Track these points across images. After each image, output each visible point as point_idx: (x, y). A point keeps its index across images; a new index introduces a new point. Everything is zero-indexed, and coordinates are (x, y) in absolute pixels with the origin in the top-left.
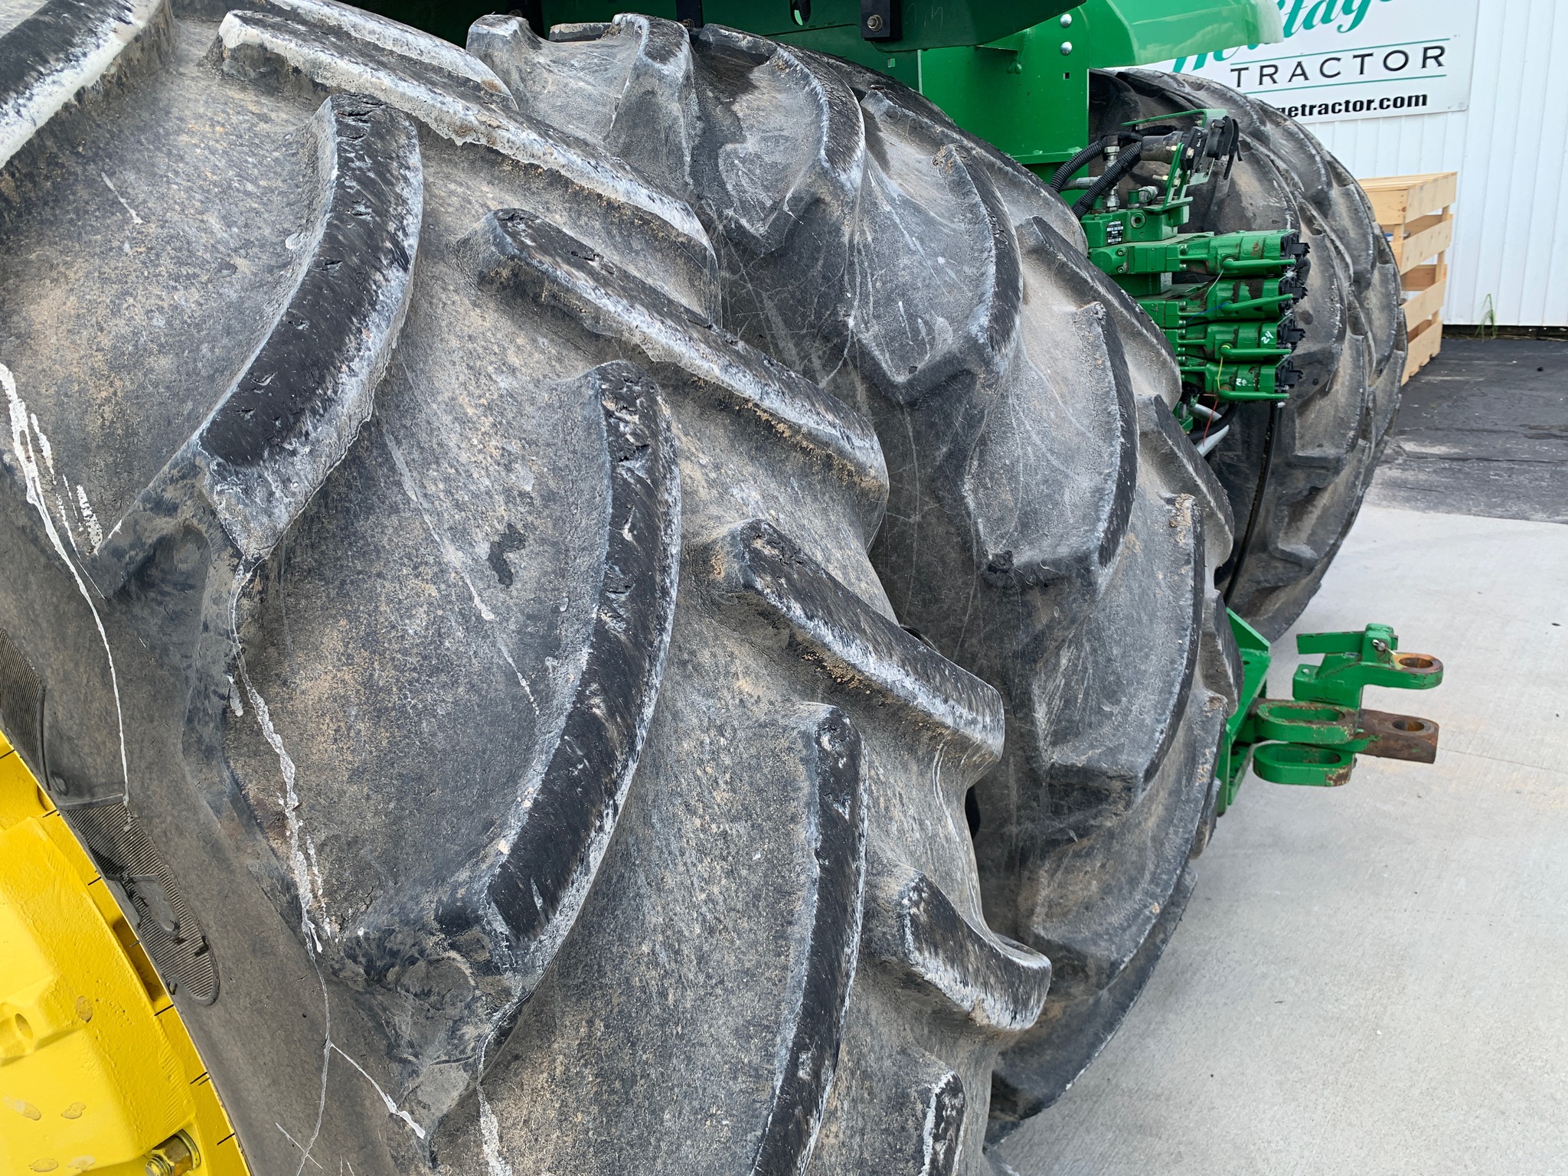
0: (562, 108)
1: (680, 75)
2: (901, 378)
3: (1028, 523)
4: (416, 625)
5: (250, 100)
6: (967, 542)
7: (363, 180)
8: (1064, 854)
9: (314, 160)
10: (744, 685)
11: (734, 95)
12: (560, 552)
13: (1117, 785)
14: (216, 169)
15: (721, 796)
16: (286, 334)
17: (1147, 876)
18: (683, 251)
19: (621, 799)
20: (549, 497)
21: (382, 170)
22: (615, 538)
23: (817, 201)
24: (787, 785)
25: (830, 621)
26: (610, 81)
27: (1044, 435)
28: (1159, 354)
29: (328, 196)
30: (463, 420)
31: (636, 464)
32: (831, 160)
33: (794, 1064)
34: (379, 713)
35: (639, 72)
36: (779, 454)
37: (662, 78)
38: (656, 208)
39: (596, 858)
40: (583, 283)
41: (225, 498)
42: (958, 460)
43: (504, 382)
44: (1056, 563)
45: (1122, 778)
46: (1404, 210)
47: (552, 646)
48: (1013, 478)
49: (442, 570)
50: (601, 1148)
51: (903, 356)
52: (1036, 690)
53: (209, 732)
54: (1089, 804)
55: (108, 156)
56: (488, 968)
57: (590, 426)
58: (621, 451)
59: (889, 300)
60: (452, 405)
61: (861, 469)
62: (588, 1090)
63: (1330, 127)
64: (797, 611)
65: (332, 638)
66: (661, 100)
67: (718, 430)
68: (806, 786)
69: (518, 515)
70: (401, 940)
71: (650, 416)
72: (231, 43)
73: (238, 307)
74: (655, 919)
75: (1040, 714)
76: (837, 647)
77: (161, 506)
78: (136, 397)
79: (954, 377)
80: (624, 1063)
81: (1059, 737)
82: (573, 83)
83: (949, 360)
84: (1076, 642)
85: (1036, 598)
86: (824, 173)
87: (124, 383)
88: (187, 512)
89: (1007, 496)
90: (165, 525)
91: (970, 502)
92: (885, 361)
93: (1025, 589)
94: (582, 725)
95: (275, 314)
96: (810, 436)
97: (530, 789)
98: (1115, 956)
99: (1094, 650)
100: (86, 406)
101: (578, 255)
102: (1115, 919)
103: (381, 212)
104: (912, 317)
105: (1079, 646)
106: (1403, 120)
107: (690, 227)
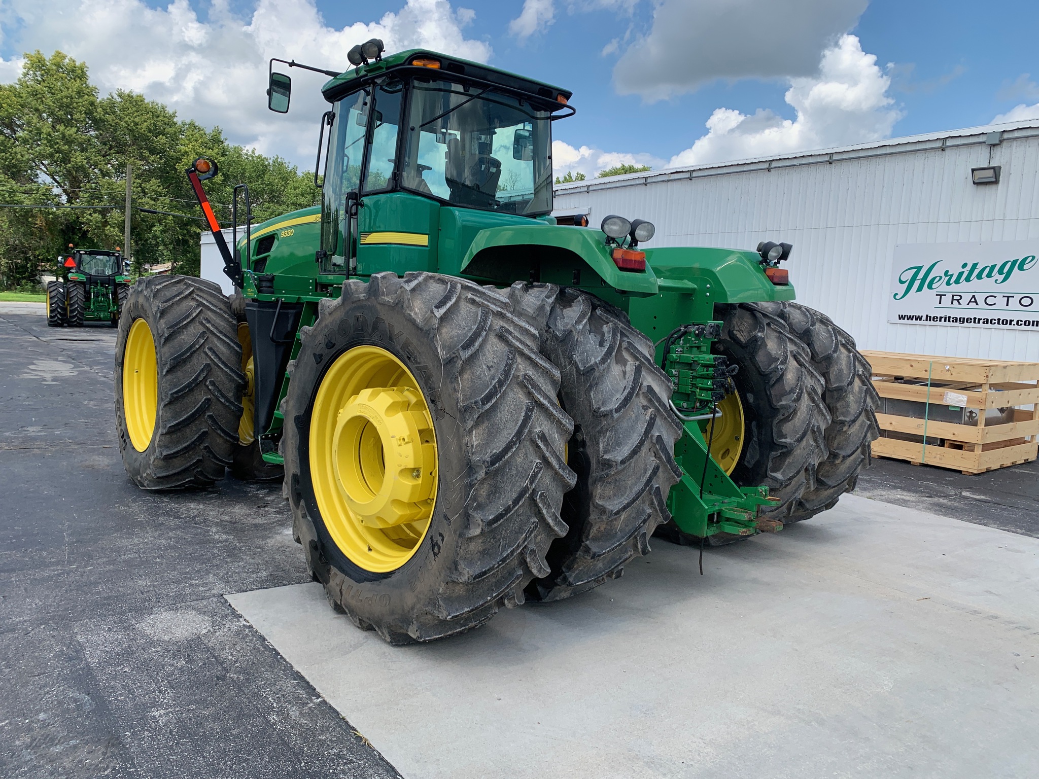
0: (527, 305)
1: (551, 302)
2: (582, 369)
3: (604, 403)
4: (478, 373)
5: (469, 305)
6: (590, 405)
7: (483, 320)
8: (604, 482)
9: (477, 316)
10: (520, 396)
11: (565, 307)
12: (497, 370)
13: (614, 463)
14: (465, 316)
15: (512, 407)
16: (471, 337)
17: (626, 495)
18: (534, 336)
19: (498, 397)
20: (498, 363)
21: (486, 319)
22: (504, 368)
23: (571, 331)
24: (522, 408)
25: (535, 390)
26: (538, 300)
27: (612, 386)
28: (661, 379)
29: (478, 321)
30: (489, 352)
31: (510, 361)
32: (576, 323)
33: (513, 438)
34: (472, 381)
35: (543, 300)
36: (538, 368)
37: (547, 302)
38: (529, 328)
39: (493, 402)
40: (510, 337)
41: (461, 353)
42: (591, 387)
43: (496, 349)
44: (606, 411)
45: (615, 462)
46: (987, 376)
47: (493, 379)
48: (602, 393)
49: (482, 368)
50: (487, 440)
51: (583, 364)
52: (600, 440)
53: (453, 380)
54: (609, 468)
55: (453, 313)
56: (478, 408)
57: (506, 356)
58: (508, 359)
59: (583, 353)
60: (488, 350)
61: (554, 375)
62: (486, 432)
63: (989, 331)
64: (530, 387)
65: (468, 372)
66: (546, 306)
67: (528, 363)
68: (525, 408)
69: (493, 364)
70: (469, 405)
71: (514, 356)
72: (469, 297)
73: (465, 333)
74: (499, 416)
75: (601, 446)
76: (536, 394)
77: (454, 353)
78: (452, 342)
79: (591, 370)
80: (492, 430)
81: (605, 452)
82: (531, 300)
83: (591, 366)
84: (611, 431)
85: (602, 418)
86: (573, 325)
87: (451, 340)
88: (457, 354)
89: (600, 397)
90: (454, 355)
91: (592, 396)
92: (580, 365)
93: (600, 416)
94: (494, 386)
95: (470, 335)
96: (543, 366)
97: (487, 391)
98: (613, 509)
99: (615, 434)
100: (447, 342)
101: (510, 333)
102: (616, 502)
103: (485, 324)
104: (587, 357)
105: (612, 432)
106: (1017, 331)
107: (536, 332)
